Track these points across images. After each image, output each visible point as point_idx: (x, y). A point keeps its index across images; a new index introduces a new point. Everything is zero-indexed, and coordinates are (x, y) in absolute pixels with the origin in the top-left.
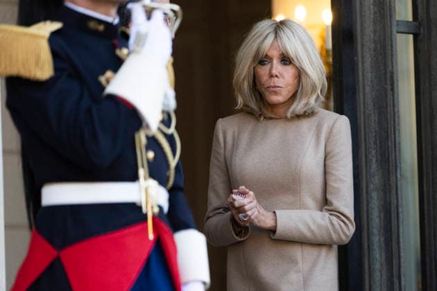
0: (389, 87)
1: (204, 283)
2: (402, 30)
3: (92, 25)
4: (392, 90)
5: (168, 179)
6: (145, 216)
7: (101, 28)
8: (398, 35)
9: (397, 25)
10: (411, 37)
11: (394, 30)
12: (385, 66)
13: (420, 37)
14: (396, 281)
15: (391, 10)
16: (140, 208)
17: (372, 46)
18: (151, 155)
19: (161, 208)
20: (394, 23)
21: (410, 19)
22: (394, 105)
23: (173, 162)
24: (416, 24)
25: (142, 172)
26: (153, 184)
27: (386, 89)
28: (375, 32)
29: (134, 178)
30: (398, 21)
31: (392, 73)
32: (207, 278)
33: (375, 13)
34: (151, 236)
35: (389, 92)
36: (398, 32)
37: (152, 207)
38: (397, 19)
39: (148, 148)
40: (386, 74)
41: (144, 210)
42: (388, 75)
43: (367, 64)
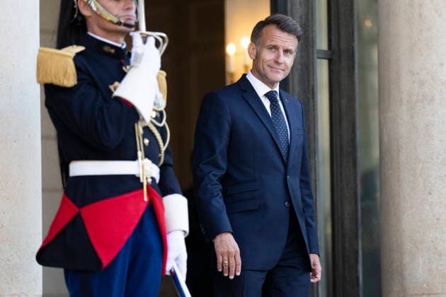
0: (311, 97)
1: (185, 232)
2: (320, 56)
3: (106, 49)
4: (313, 98)
6: (142, 184)
7: (113, 51)
8: (318, 60)
9: (318, 53)
10: (326, 61)
11: (316, 55)
12: (309, 81)
13: (333, 61)
15: (313, 42)
16: (139, 178)
18: (147, 141)
19: (153, 179)
20: (315, 51)
21: (326, 48)
22: (314, 109)
23: (163, 148)
24: (330, 52)
25: (140, 154)
26: (148, 162)
27: (309, 99)
29: (135, 158)
30: (318, 50)
31: (313, 86)
32: (187, 228)
34: (146, 199)
35: (311, 100)
36: (318, 58)
37: (147, 178)
38: (318, 48)
39: (144, 136)
40: (309, 87)
41: (142, 181)
42: (311, 88)
43: (296, 80)
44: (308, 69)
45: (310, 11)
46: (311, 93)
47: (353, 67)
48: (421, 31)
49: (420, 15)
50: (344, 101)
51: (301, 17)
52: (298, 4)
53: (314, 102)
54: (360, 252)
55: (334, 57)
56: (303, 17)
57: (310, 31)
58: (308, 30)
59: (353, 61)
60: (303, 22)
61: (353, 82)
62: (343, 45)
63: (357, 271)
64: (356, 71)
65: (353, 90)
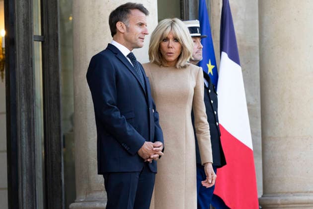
0: (30, 65)
2: (36, 39)
4: (32, 66)
8: (35, 42)
9: (34, 37)
10: (40, 43)
11: (33, 39)
12: (29, 56)
13: (44, 43)
14: (33, 153)
15: (32, 31)
17: (23, 46)
20: (33, 36)
21: (40, 34)
22: (33, 73)
24: (43, 37)
28: (24, 40)
31: (32, 59)
33: (24, 32)
35: (31, 68)
36: (35, 41)
38: (34, 34)
42: (30, 60)
43: (21, 55)
44: (28, 48)
45: (30, 11)
46: (30, 63)
47: (57, 46)
48: (99, 23)
49: (99, 13)
50: (52, 68)
51: (24, 15)
52: (22, 7)
54: (63, 164)
55: (45, 40)
56: (25, 15)
57: (30, 23)
58: (28, 23)
59: (57, 43)
60: (25, 18)
61: (57, 56)
62: (51, 32)
63: (60, 176)
64: (59, 49)
65: (57, 61)
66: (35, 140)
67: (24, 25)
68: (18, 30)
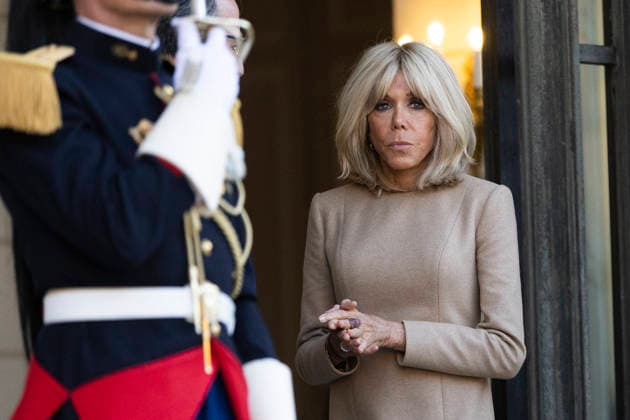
0: (568, 145)
2: (587, 59)
3: (119, 51)
4: (574, 148)
5: (233, 282)
6: (199, 339)
7: (133, 55)
8: (583, 66)
9: (581, 52)
10: (601, 69)
11: (577, 58)
12: (563, 110)
13: (616, 69)
15: (572, 29)
16: (191, 326)
17: (543, 82)
18: (208, 246)
19: (223, 326)
20: (577, 48)
21: (600, 41)
22: (577, 172)
23: (242, 258)
24: (610, 49)
25: (195, 272)
26: (211, 289)
27: (564, 148)
28: (547, 62)
29: (182, 280)
30: (582, 46)
31: (573, 124)
33: (547, 34)
34: (209, 368)
35: (569, 153)
36: (582, 62)
37: (210, 325)
38: (581, 41)
39: (203, 235)
40: (563, 124)
41: (198, 329)
42: (568, 125)
43: (536, 110)
44: (561, 86)
46: (568, 137)
53: (575, 157)
55: (618, 61)
58: (560, 5)
66: (588, 396)
67: (545, 10)
68: (527, 27)
